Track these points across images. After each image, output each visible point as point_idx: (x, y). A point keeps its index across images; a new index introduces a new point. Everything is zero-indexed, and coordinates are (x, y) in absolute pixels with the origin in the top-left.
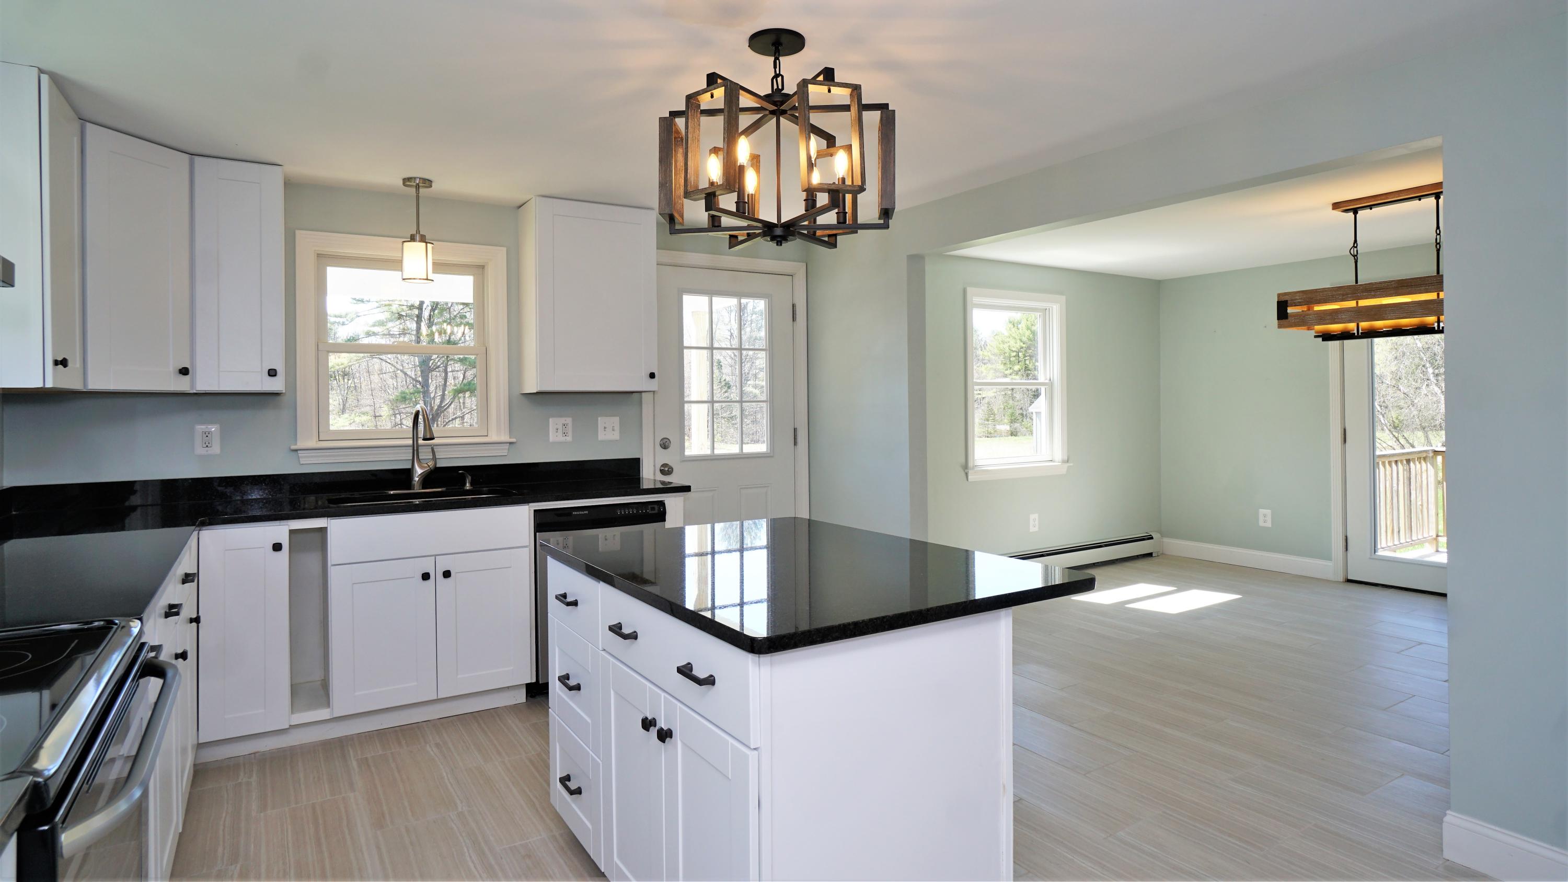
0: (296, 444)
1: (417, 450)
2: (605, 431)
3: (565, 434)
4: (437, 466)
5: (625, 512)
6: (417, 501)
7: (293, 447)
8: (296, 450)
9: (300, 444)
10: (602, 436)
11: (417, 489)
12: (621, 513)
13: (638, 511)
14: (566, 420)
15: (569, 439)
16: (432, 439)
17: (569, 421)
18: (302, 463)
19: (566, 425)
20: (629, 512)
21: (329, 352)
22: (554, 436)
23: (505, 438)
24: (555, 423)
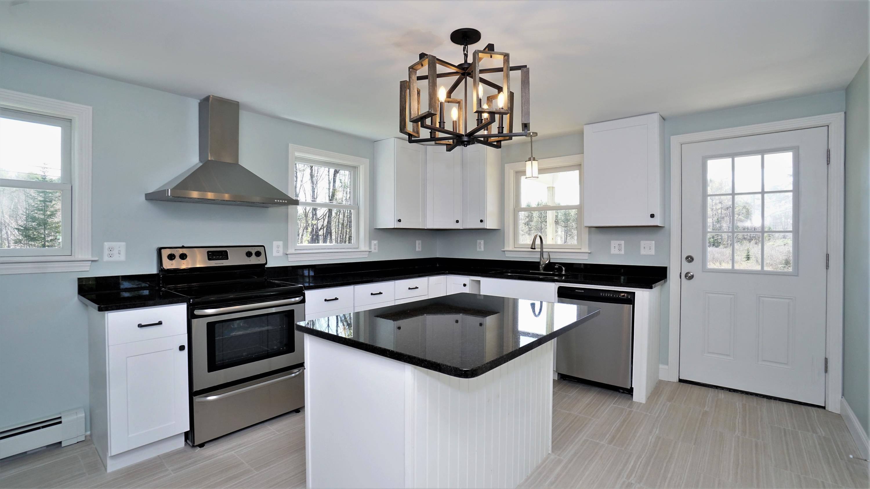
0: (504, 248)
1: (543, 253)
2: (644, 249)
3: (620, 250)
4: (551, 262)
5: (605, 295)
6: (541, 277)
7: (503, 250)
8: (504, 251)
9: (506, 249)
10: (643, 252)
11: (542, 272)
12: (603, 295)
13: (613, 296)
14: (620, 242)
15: (623, 252)
16: (535, 249)
17: (623, 242)
18: (506, 256)
19: (620, 245)
20: (607, 295)
21: (519, 212)
22: (614, 251)
23: (587, 250)
24: (614, 243)
